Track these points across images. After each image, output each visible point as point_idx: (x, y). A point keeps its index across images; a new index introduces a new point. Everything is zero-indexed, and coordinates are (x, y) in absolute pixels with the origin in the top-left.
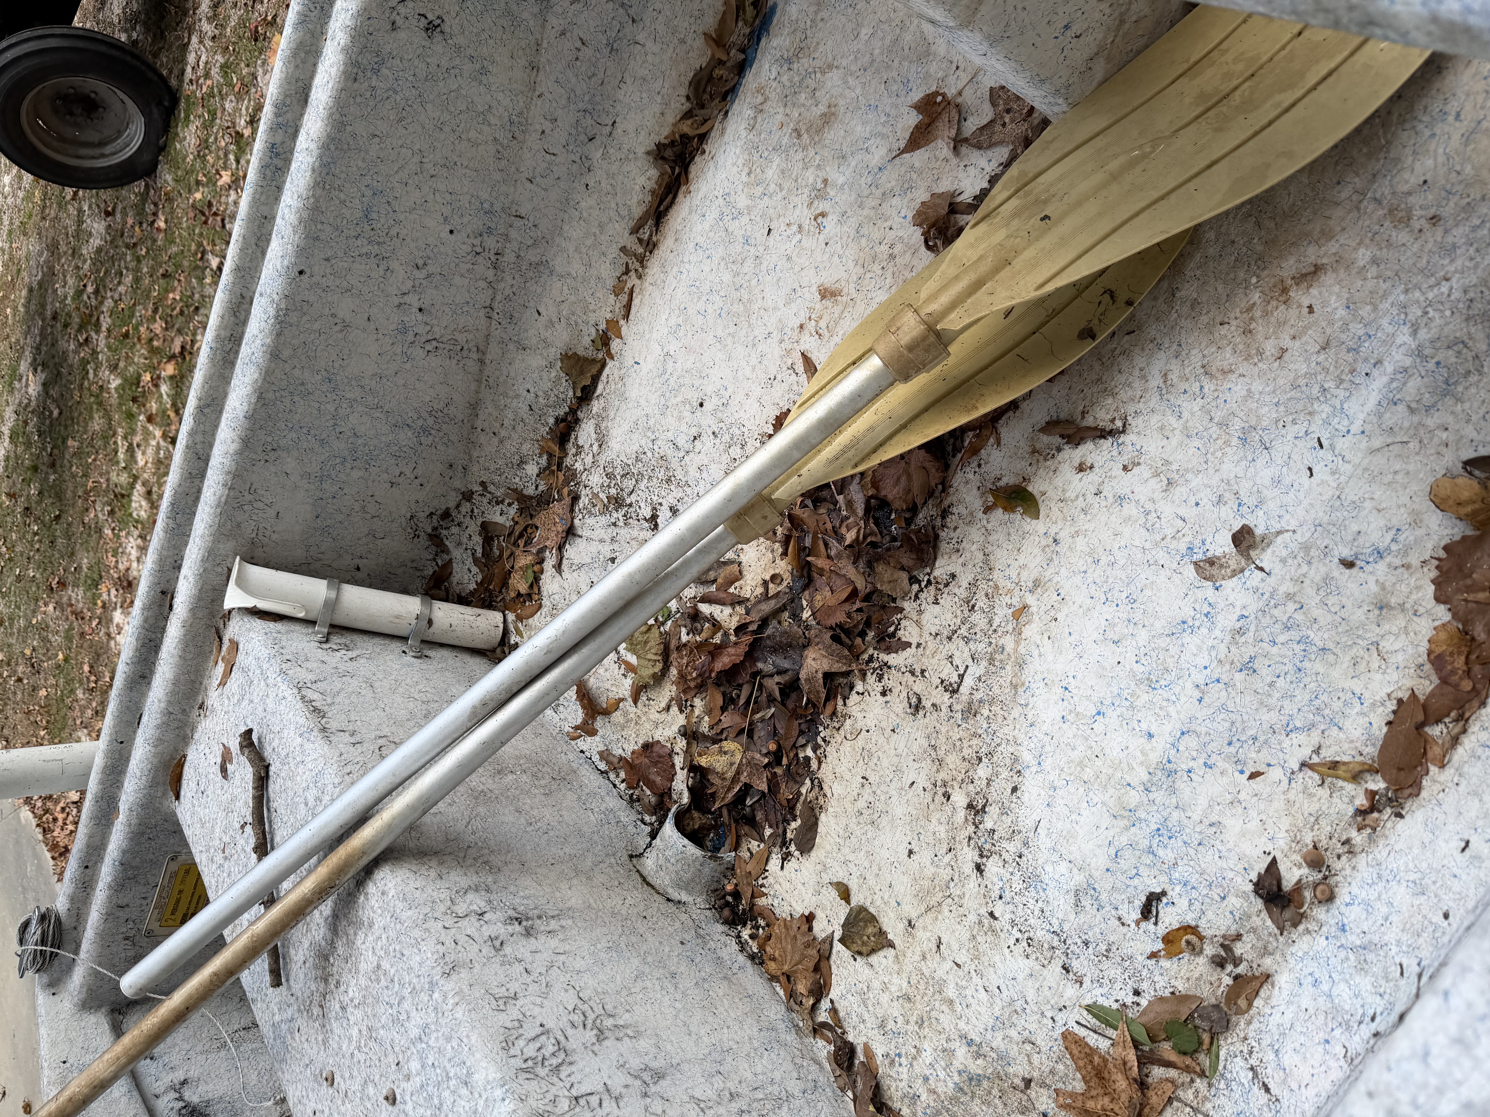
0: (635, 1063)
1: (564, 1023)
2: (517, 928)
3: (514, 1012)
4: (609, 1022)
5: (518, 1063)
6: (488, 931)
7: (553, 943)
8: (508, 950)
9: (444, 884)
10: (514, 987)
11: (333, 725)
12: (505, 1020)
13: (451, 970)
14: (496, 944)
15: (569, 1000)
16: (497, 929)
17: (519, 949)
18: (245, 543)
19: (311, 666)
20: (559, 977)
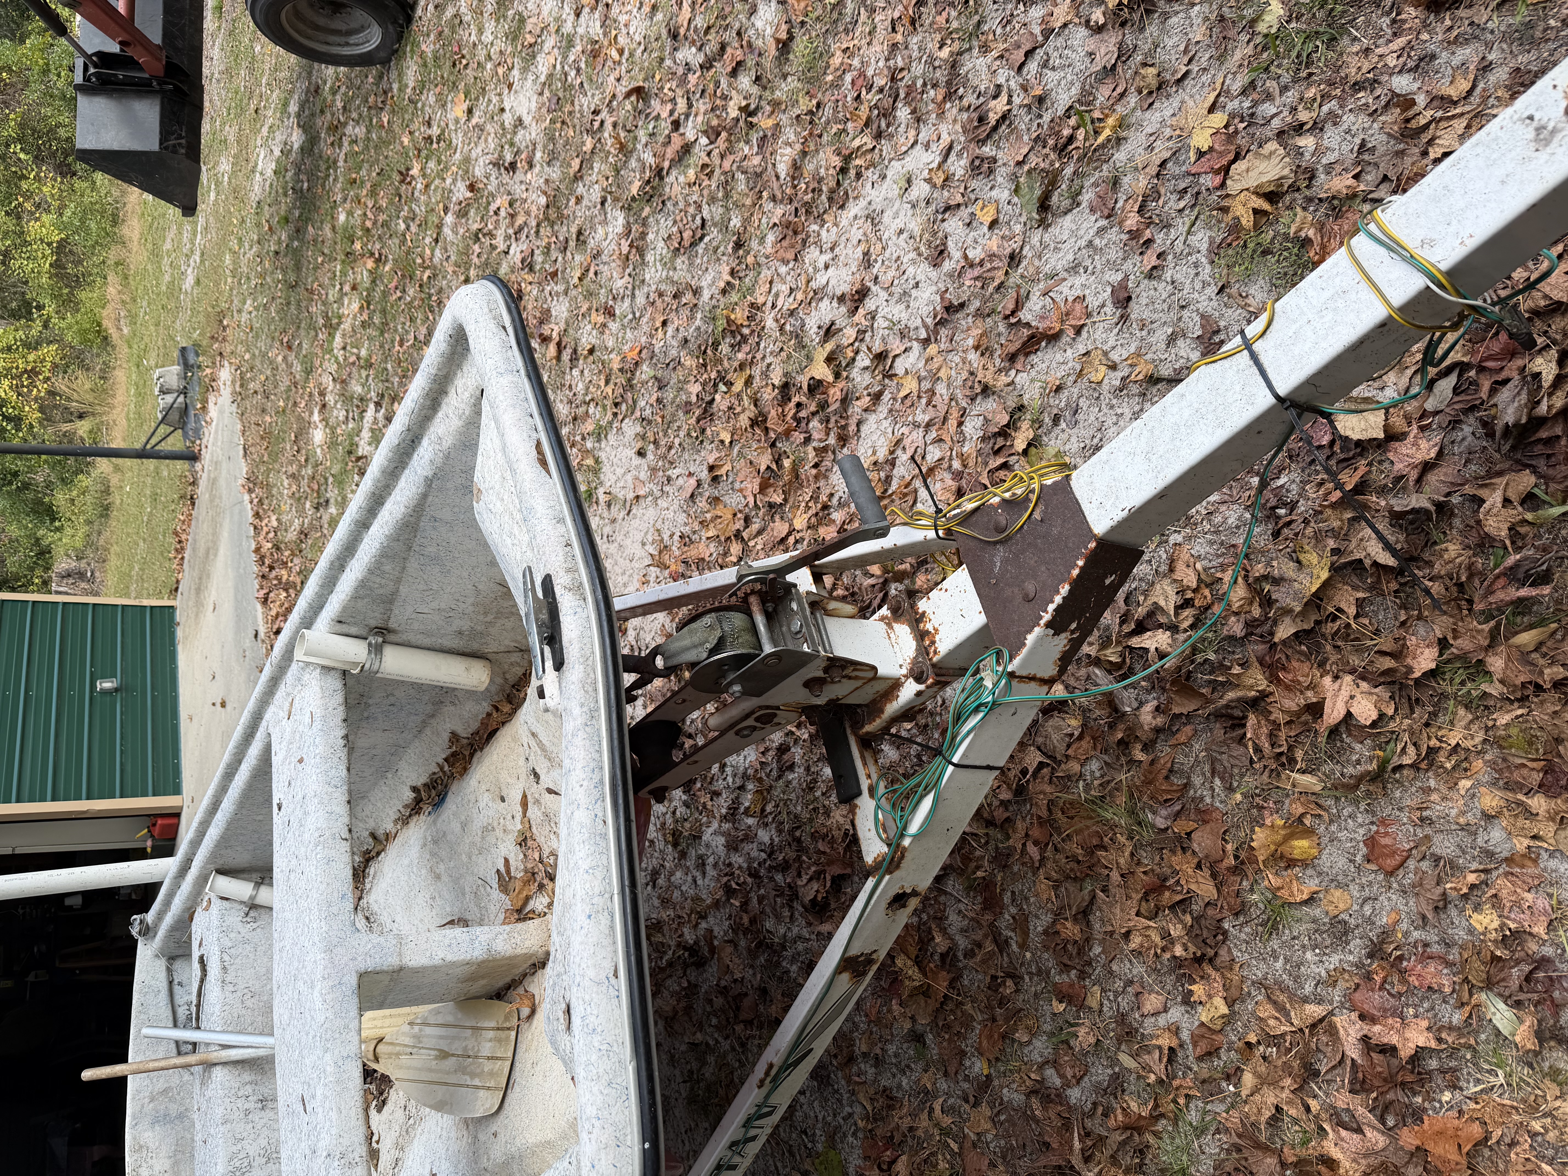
1: (256, 1154)
2: (260, 1105)
3: (239, 1147)
5: (231, 1168)
6: (247, 1106)
8: (250, 1116)
9: (239, 1079)
10: (245, 1134)
11: (228, 979)
12: (234, 1149)
13: (225, 1123)
14: (247, 1112)
15: (264, 1142)
16: (251, 1105)
17: (255, 1117)
18: (220, 863)
19: (232, 935)
20: (265, 1132)
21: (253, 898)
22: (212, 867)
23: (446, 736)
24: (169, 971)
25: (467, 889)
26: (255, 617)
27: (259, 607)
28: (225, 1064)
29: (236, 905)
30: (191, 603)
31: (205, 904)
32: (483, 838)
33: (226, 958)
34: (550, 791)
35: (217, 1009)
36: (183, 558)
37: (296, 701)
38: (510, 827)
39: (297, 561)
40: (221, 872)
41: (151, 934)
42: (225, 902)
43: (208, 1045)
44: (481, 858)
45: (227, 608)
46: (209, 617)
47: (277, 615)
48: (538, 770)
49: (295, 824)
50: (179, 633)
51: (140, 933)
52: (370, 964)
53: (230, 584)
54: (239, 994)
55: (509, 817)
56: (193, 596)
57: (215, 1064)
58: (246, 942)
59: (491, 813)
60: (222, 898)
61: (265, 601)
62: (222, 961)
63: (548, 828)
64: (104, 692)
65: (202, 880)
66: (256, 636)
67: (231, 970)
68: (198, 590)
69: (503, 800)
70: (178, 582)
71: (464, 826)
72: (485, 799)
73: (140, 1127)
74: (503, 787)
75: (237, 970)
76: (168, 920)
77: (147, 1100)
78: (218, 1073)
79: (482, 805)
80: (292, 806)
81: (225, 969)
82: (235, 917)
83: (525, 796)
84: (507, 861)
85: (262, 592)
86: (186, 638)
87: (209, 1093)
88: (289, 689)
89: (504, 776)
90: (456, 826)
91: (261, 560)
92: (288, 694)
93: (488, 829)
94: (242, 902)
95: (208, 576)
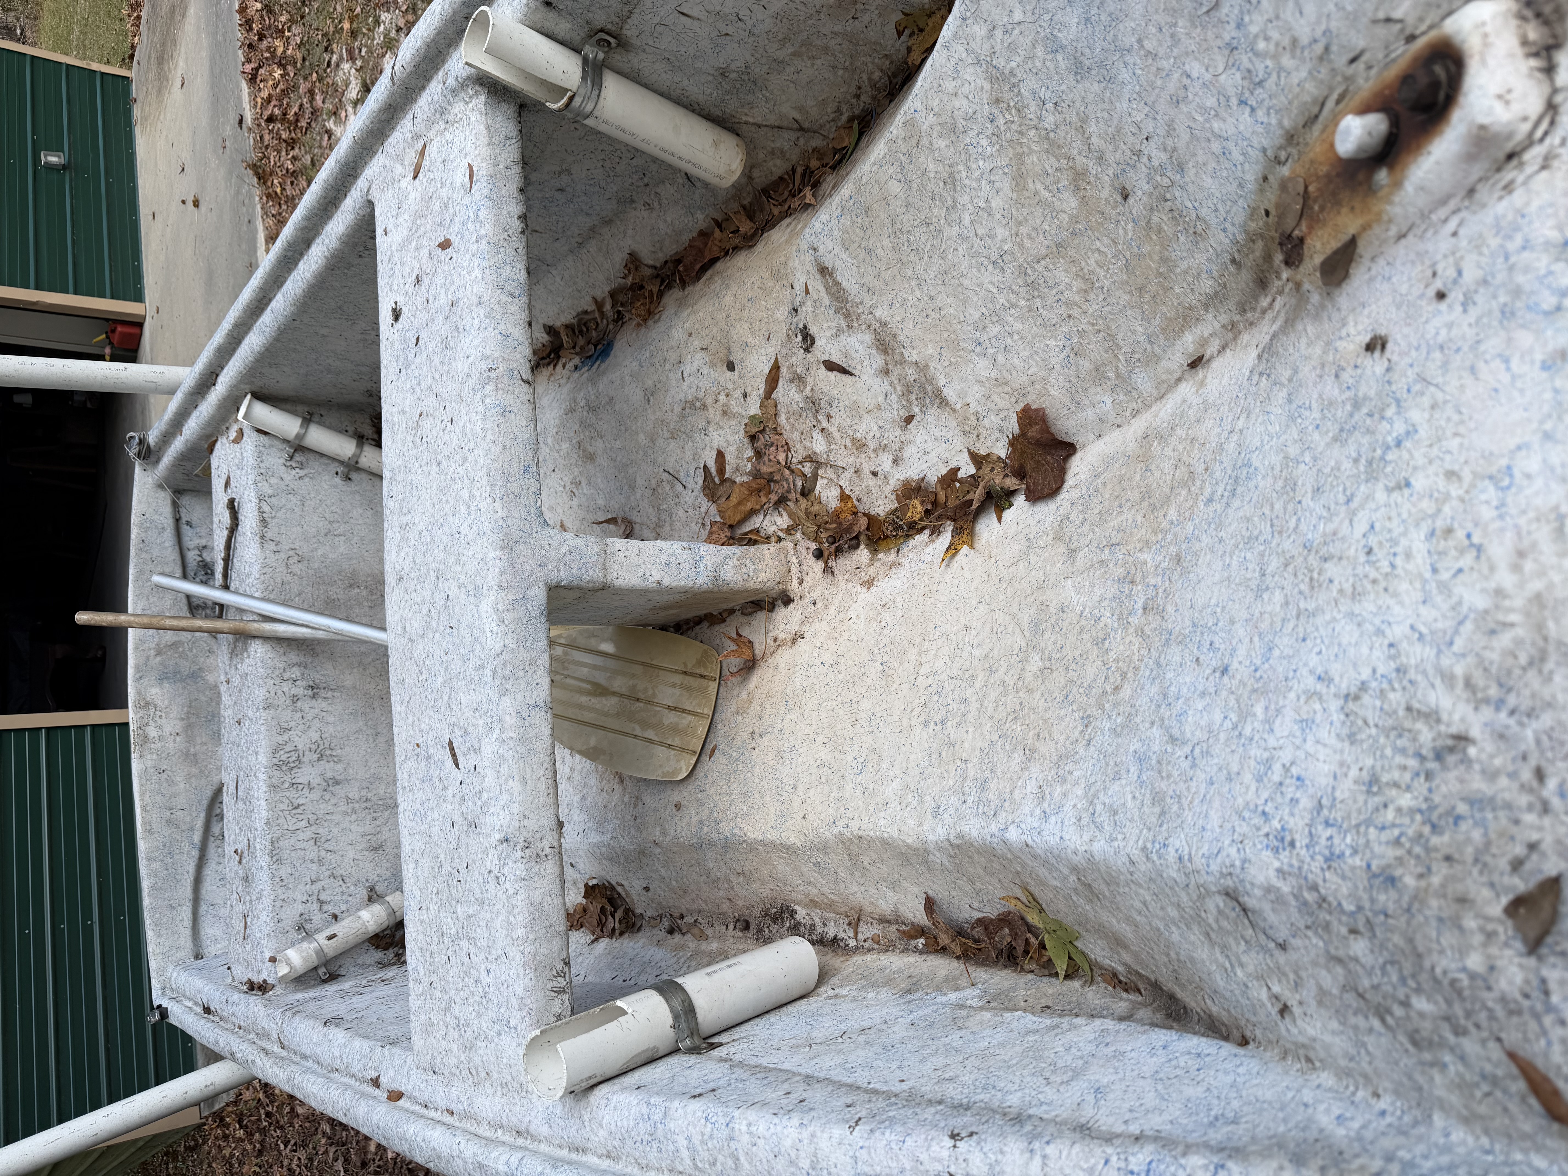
0: (329, 775)
1: (306, 748)
2: (310, 692)
3: (286, 737)
4: (328, 752)
5: (276, 761)
6: (294, 691)
7: (324, 704)
8: (299, 704)
9: (284, 658)
10: (292, 724)
12: (280, 739)
13: (267, 707)
14: (295, 699)
15: (315, 736)
16: (299, 691)
17: (305, 704)
18: (258, 383)
19: (273, 481)
20: (316, 724)
21: (300, 437)
22: (247, 388)
23: (619, 258)
24: (175, 505)
25: (640, 482)
26: (240, 99)
27: (244, 85)
28: (266, 638)
29: (276, 443)
30: (151, 76)
31: (233, 434)
32: (682, 417)
33: (266, 508)
34: (831, 366)
35: (255, 571)
36: (139, 18)
37: (432, 152)
38: (735, 407)
39: (296, 30)
40: (258, 396)
41: (153, 458)
42: (262, 437)
43: (241, 611)
44: (673, 444)
45: (200, 84)
46: (175, 95)
47: (270, 97)
48: (813, 330)
49: (431, 343)
50: (137, 112)
51: (139, 455)
52: (564, 575)
53: (204, 54)
54: (283, 555)
55: (738, 394)
56: (154, 67)
57: (254, 637)
58: (291, 492)
59: (704, 383)
60: (259, 431)
61: (253, 79)
62: (261, 512)
63: (810, 421)
64: (50, 167)
65: (231, 404)
66: (241, 122)
67: (272, 523)
68: (161, 60)
69: (731, 367)
70: (133, 47)
71: (649, 395)
72: (695, 362)
73: (144, 680)
74: (735, 348)
75: (279, 526)
76: (178, 445)
77: (152, 653)
78: (257, 649)
79: (688, 369)
80: (422, 317)
81: (264, 522)
82: (276, 459)
83: (776, 368)
84: (720, 455)
85: (249, 68)
86: (145, 118)
87: (244, 667)
88: (420, 127)
89: (741, 331)
90: (635, 394)
91: (247, 24)
92: (417, 137)
93: (695, 405)
94: (286, 441)
95: (174, 42)
